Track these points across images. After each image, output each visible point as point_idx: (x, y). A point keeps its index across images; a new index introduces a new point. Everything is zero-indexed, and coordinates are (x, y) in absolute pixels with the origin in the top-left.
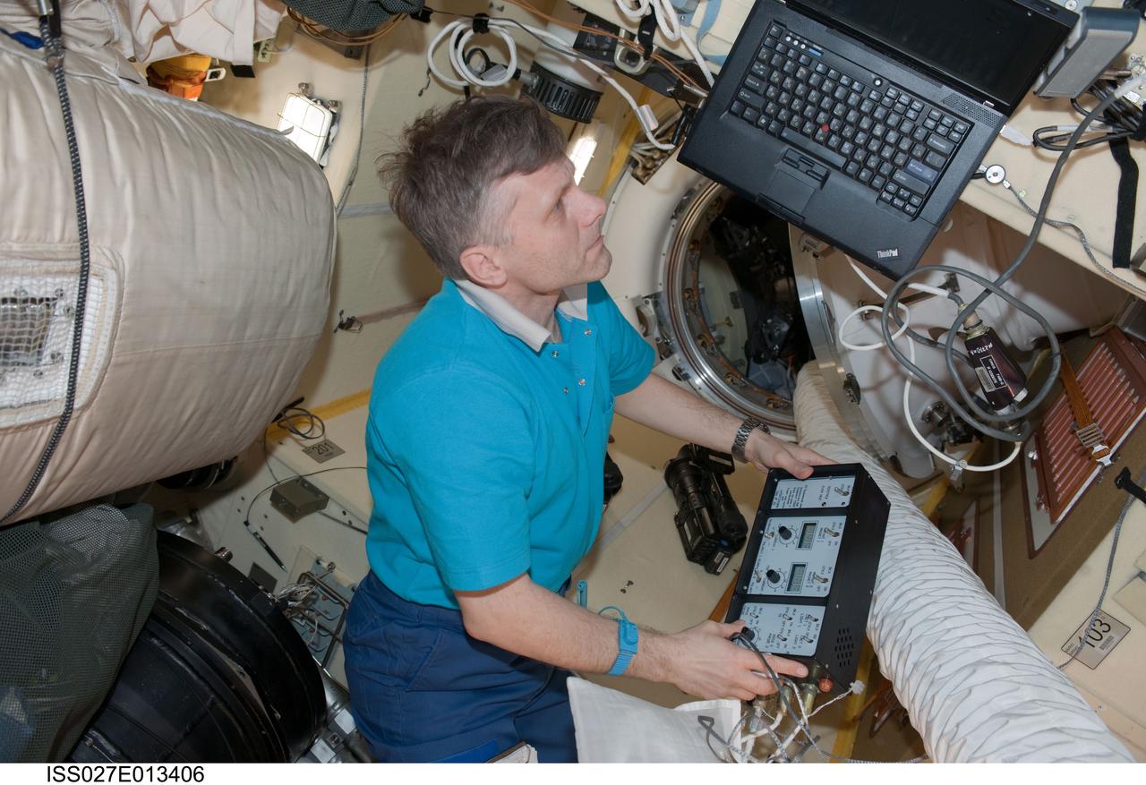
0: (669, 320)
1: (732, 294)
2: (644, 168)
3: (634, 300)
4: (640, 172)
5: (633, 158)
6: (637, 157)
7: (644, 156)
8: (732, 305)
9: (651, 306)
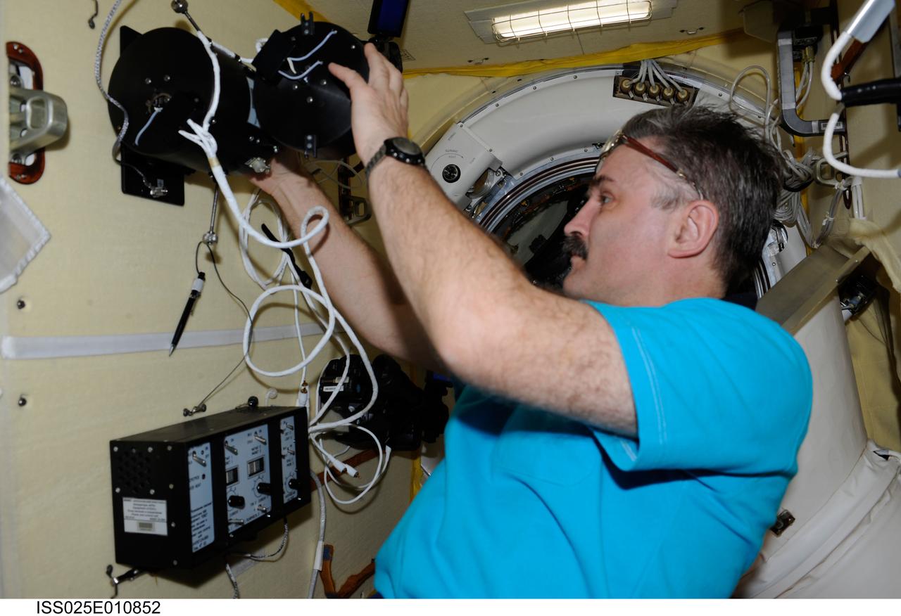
0: (492, 204)
1: (541, 237)
2: (633, 87)
3: (495, 160)
4: (626, 84)
5: (639, 68)
6: (642, 72)
7: (647, 78)
8: (530, 244)
9: (496, 179)
